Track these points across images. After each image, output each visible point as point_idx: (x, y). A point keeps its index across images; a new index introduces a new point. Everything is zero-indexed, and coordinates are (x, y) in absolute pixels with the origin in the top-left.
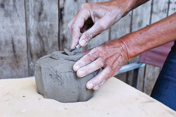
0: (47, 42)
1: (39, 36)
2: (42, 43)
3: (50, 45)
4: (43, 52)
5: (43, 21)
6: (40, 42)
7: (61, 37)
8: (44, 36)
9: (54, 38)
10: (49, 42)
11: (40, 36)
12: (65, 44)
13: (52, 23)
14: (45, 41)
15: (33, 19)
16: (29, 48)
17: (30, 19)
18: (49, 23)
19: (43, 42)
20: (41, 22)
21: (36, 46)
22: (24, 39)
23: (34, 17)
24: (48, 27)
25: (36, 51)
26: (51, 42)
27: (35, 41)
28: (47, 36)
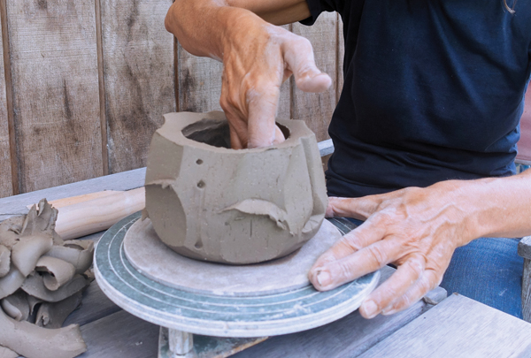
0: (148, 87)
1: (129, 74)
2: (135, 91)
3: (156, 95)
4: (138, 112)
5: (137, 40)
6: (131, 90)
7: (181, 76)
8: (140, 74)
9: (165, 78)
10: (152, 88)
11: (131, 74)
12: (191, 93)
13: (159, 42)
14: (142, 87)
15: (114, 35)
16: (103, 104)
17: (107, 35)
18: (151, 44)
19: (139, 89)
20: (134, 42)
21: (122, 98)
22: (92, 81)
23: (118, 30)
24: (151, 52)
25: (122, 111)
26: (158, 88)
27: (118, 87)
28: (148, 74)
